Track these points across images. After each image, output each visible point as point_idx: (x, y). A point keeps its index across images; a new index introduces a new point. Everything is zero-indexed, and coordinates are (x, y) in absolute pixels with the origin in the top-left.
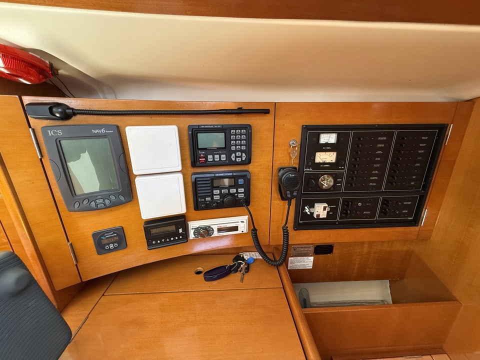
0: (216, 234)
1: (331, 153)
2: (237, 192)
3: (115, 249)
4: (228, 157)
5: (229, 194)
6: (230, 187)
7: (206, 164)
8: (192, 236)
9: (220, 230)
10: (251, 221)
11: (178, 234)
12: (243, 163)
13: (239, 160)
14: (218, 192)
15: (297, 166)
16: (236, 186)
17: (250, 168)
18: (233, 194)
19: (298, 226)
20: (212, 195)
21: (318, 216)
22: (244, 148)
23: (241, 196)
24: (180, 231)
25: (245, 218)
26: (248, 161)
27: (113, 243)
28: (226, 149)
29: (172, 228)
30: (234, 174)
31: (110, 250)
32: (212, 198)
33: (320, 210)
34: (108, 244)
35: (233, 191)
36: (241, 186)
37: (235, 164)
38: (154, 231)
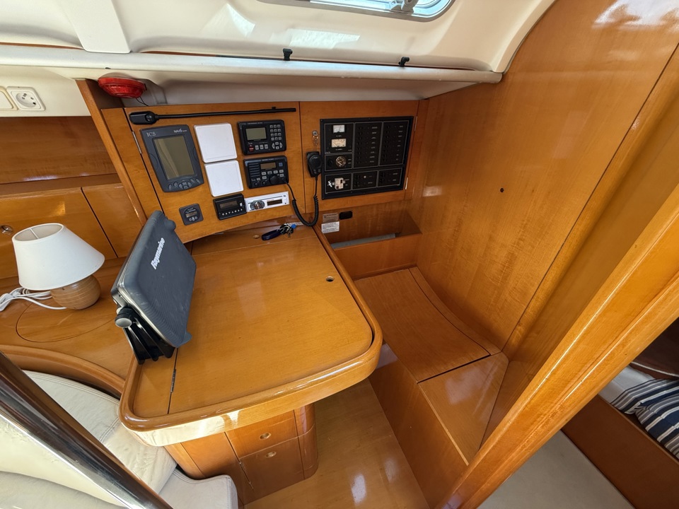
0: (266, 207)
1: (343, 140)
2: (279, 173)
3: (196, 221)
4: (270, 146)
5: (273, 175)
6: (274, 169)
7: (255, 153)
8: (249, 209)
9: (269, 203)
11: (240, 208)
12: (281, 150)
13: (278, 148)
14: (265, 173)
15: (319, 151)
16: (278, 168)
17: (286, 153)
18: (276, 175)
19: (325, 197)
20: (261, 176)
21: (338, 187)
22: (280, 138)
23: (282, 175)
24: (241, 204)
25: (286, 193)
26: (284, 149)
27: (194, 216)
28: (268, 140)
29: (235, 203)
30: (276, 159)
31: (193, 222)
32: (261, 178)
33: (339, 183)
34: (191, 217)
35: (275, 172)
36: (281, 168)
37: (275, 151)
38: (222, 206)
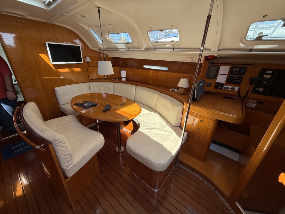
0: (229, 89)
4: (239, 73)
6: (237, 80)
7: (233, 74)
8: (224, 88)
9: (231, 89)
10: (239, 88)
11: (221, 87)
17: (243, 76)
19: (253, 92)
21: (260, 90)
22: (243, 72)
23: (239, 82)
30: (239, 77)
38: (217, 85)
